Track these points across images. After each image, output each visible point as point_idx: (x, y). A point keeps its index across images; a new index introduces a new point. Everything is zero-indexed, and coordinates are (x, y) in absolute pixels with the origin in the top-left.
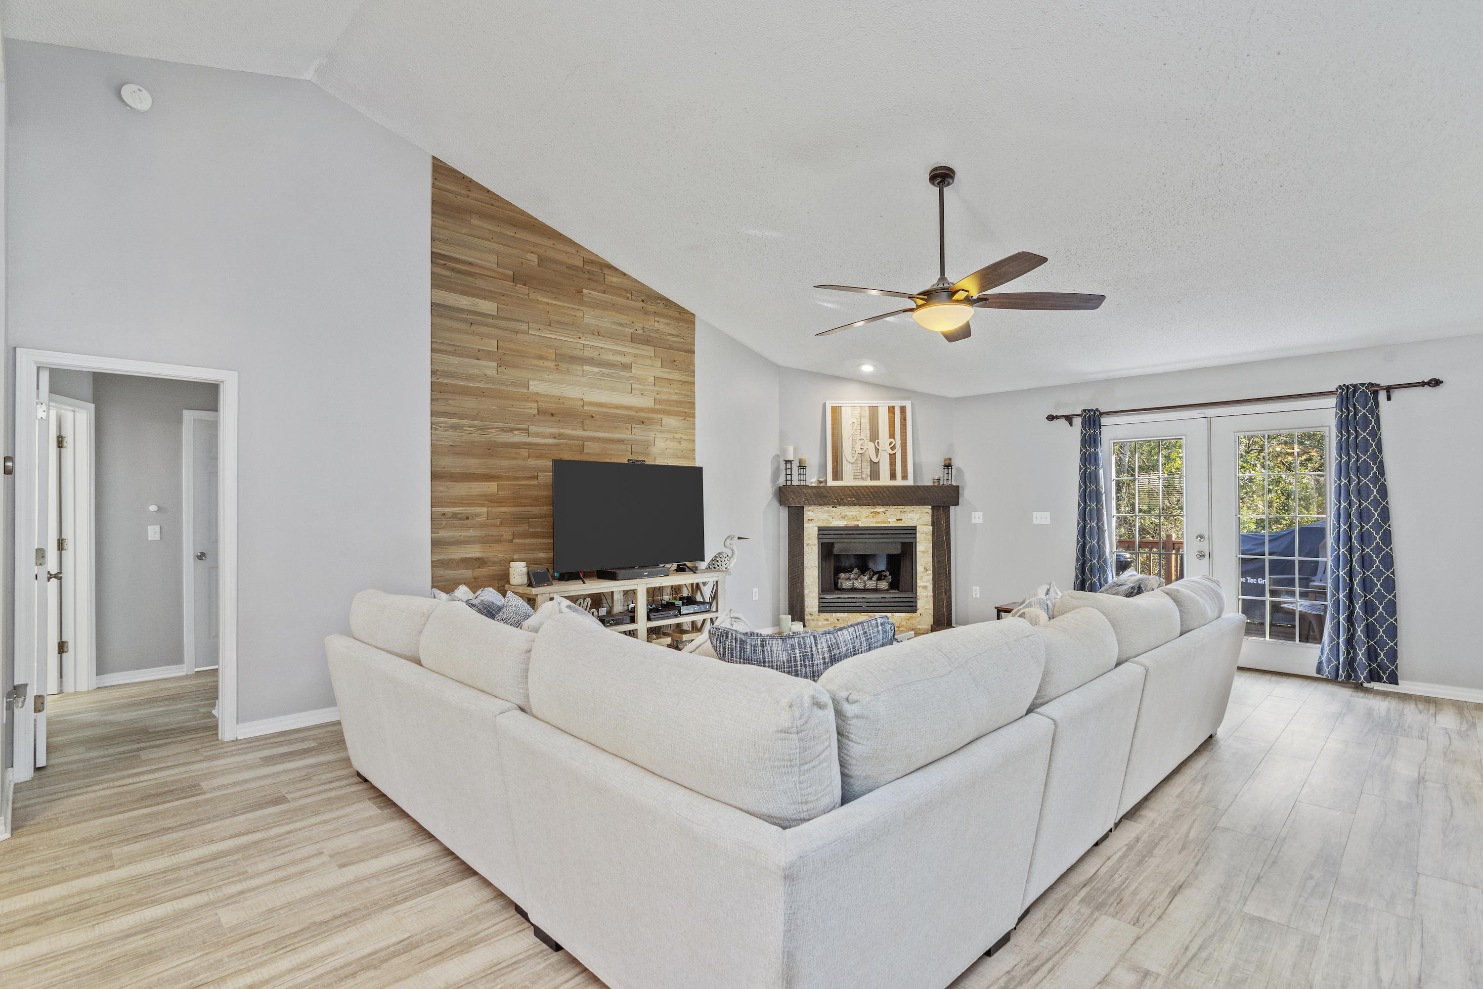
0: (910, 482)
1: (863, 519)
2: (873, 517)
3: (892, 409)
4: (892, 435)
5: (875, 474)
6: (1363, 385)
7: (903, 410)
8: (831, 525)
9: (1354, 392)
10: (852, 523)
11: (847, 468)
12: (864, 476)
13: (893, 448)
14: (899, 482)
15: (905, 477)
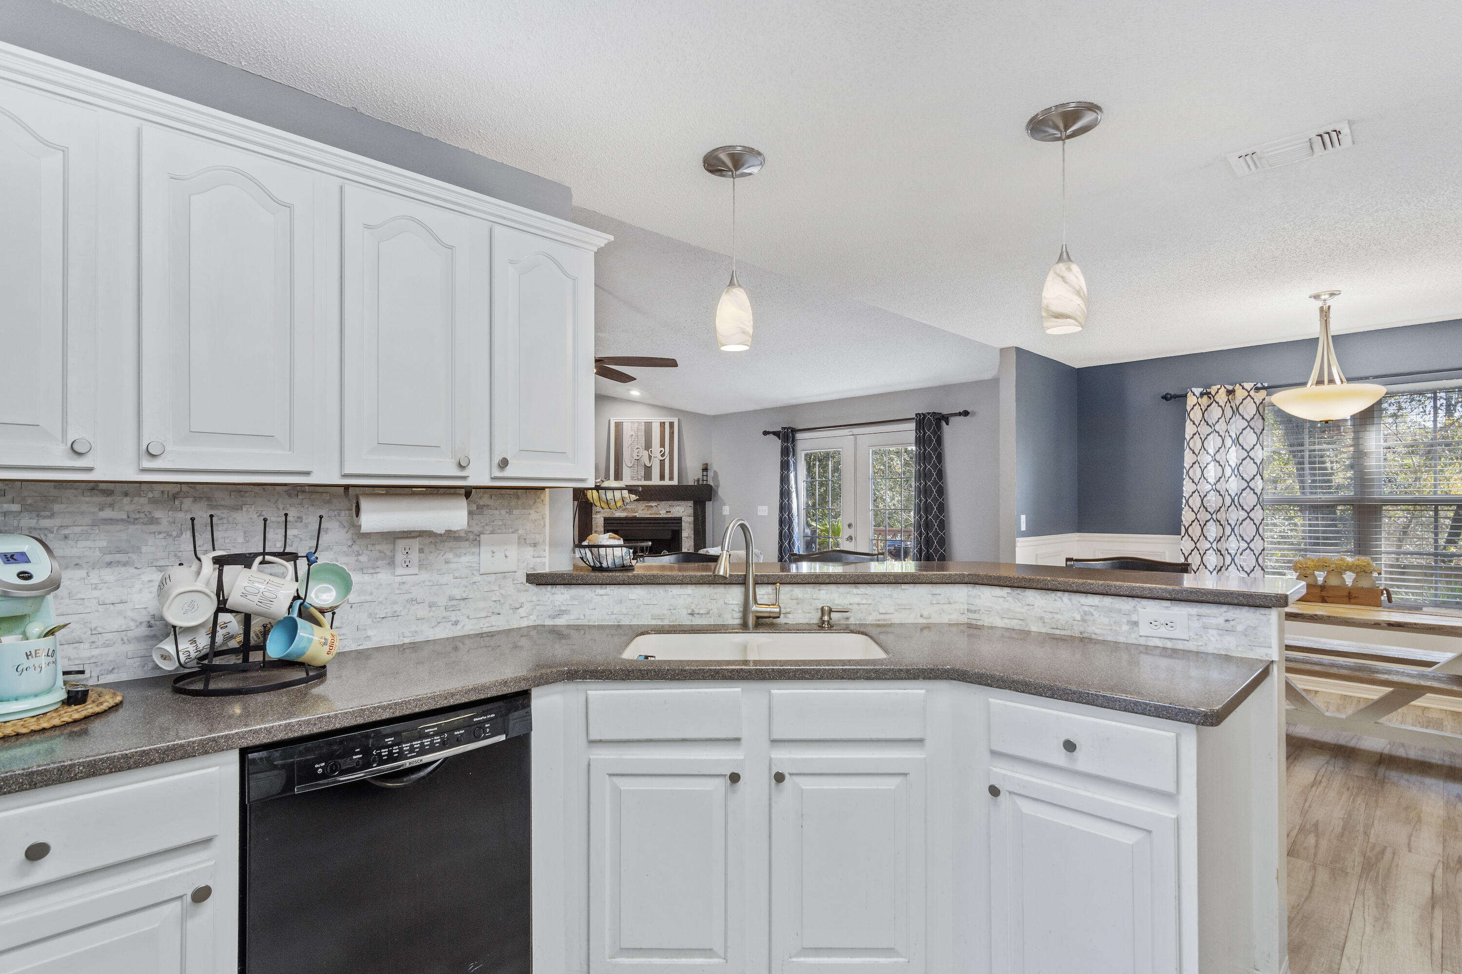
0: (675, 482)
1: (640, 512)
2: (648, 510)
3: (662, 424)
4: (662, 445)
5: (648, 475)
6: (929, 413)
7: (671, 425)
8: (614, 516)
9: (924, 418)
10: (631, 515)
11: (626, 472)
12: (640, 477)
13: (663, 455)
14: (667, 482)
15: (671, 478)
